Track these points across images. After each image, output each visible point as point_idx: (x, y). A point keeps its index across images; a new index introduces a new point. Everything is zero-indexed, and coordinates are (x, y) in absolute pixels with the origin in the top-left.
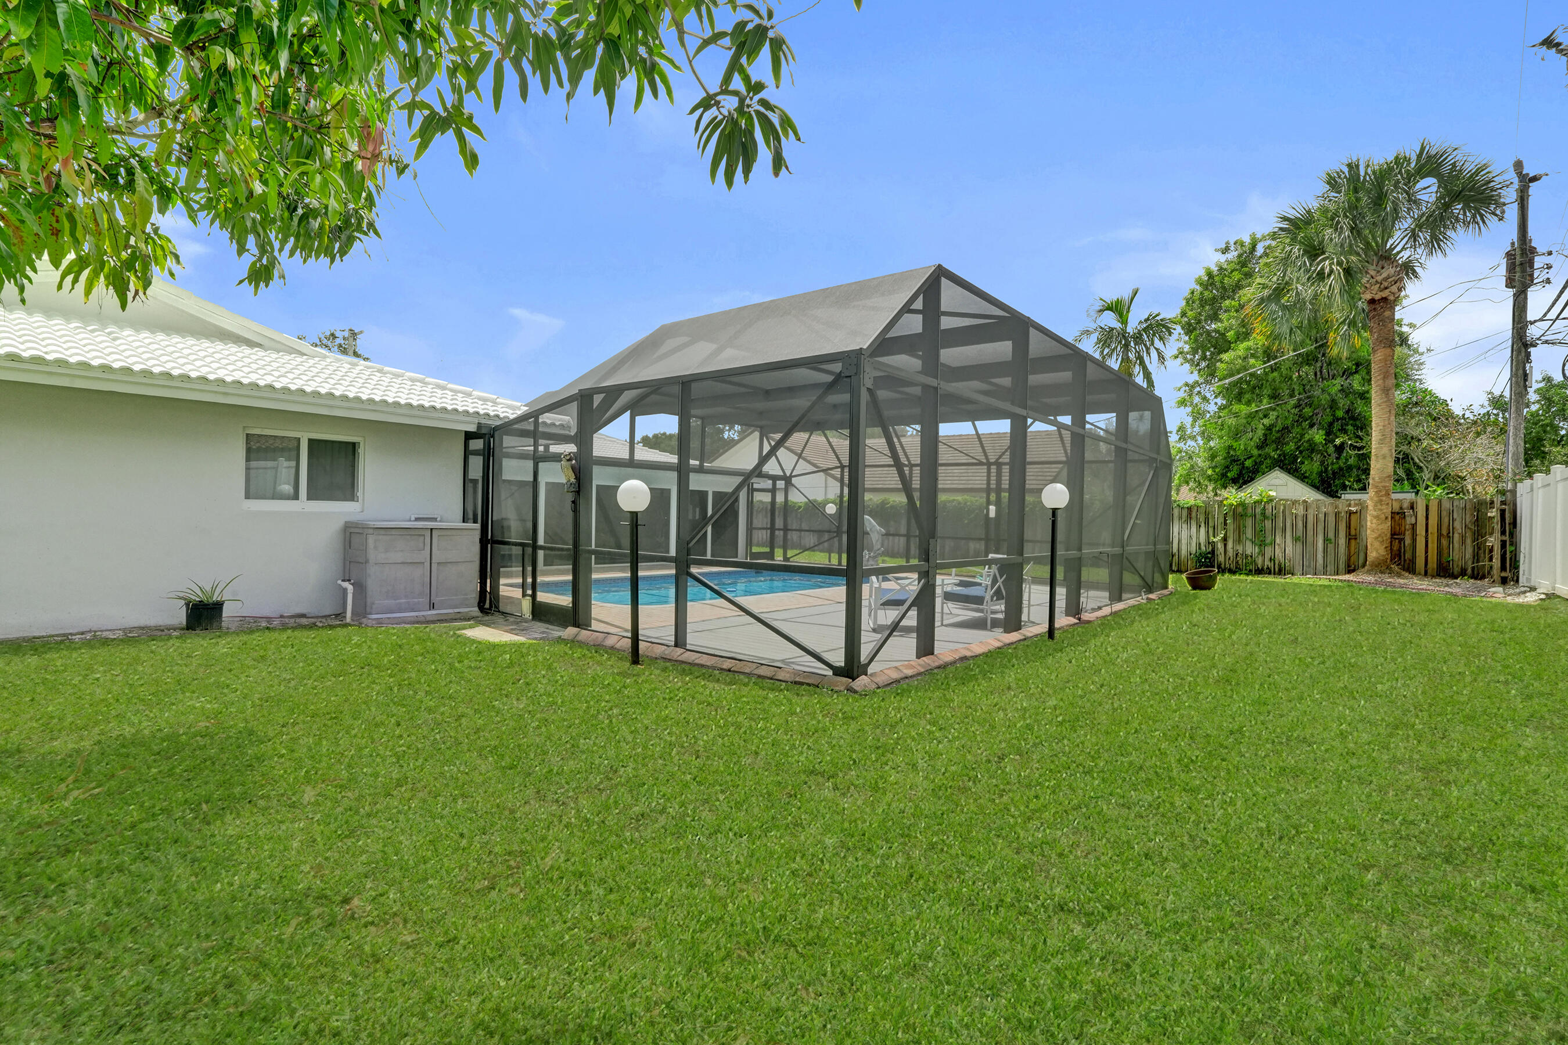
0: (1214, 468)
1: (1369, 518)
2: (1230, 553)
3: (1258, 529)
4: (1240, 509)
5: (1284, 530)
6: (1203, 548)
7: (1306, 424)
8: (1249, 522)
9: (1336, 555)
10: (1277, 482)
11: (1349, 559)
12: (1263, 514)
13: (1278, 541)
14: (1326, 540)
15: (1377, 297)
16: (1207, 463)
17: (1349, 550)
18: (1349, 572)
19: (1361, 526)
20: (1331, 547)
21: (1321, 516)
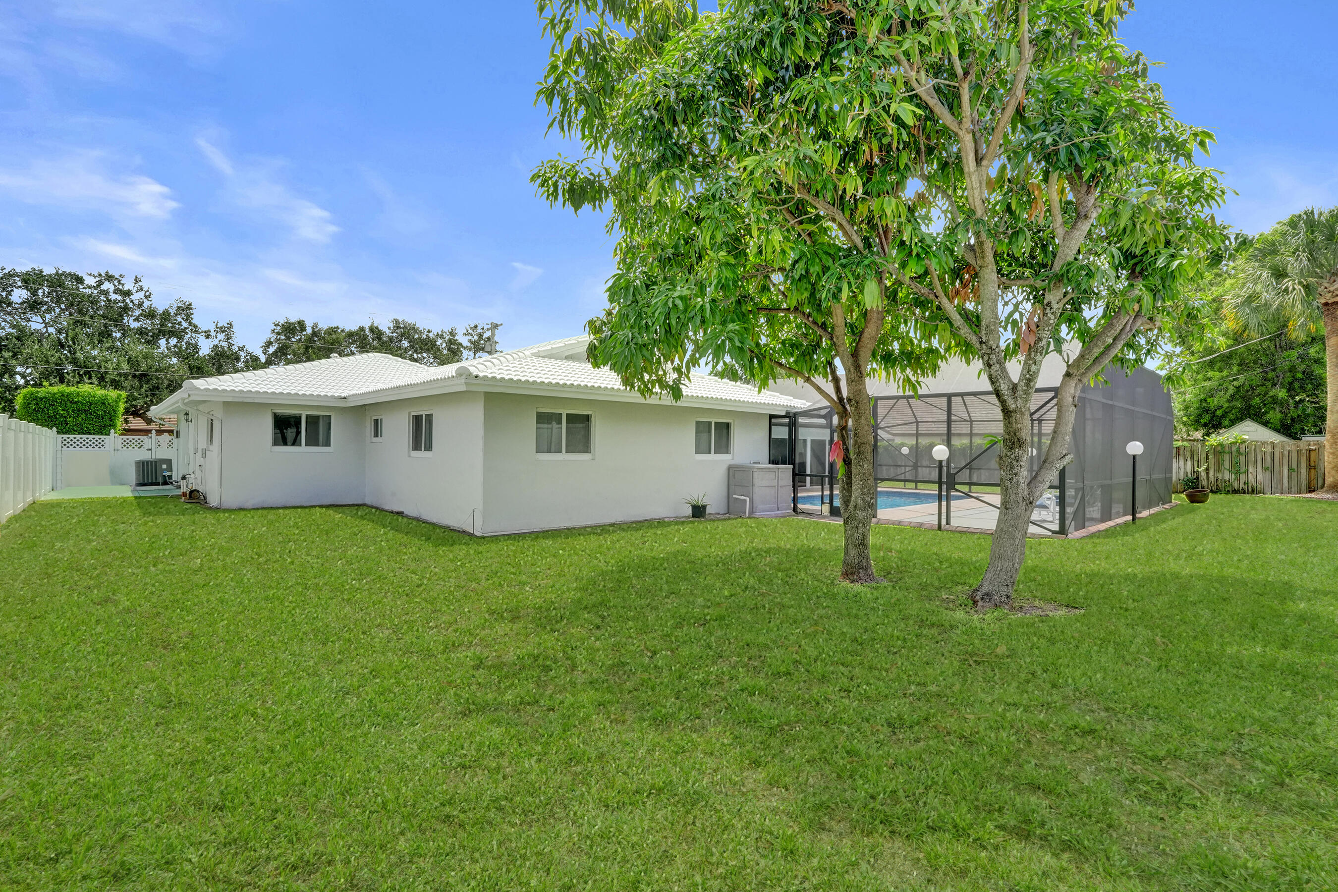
0: (1188, 416)
1: (1326, 454)
2: (1212, 478)
3: (1234, 462)
4: (1219, 448)
5: (1256, 462)
6: (1190, 476)
7: (1269, 384)
8: (1227, 457)
9: (1299, 480)
10: (1248, 429)
11: (1310, 482)
12: (1238, 452)
13: (1251, 470)
14: (1290, 469)
15: (1330, 302)
16: (1182, 413)
17: (1310, 477)
18: (1310, 492)
19: (1319, 459)
20: (1294, 474)
21: (1286, 453)
